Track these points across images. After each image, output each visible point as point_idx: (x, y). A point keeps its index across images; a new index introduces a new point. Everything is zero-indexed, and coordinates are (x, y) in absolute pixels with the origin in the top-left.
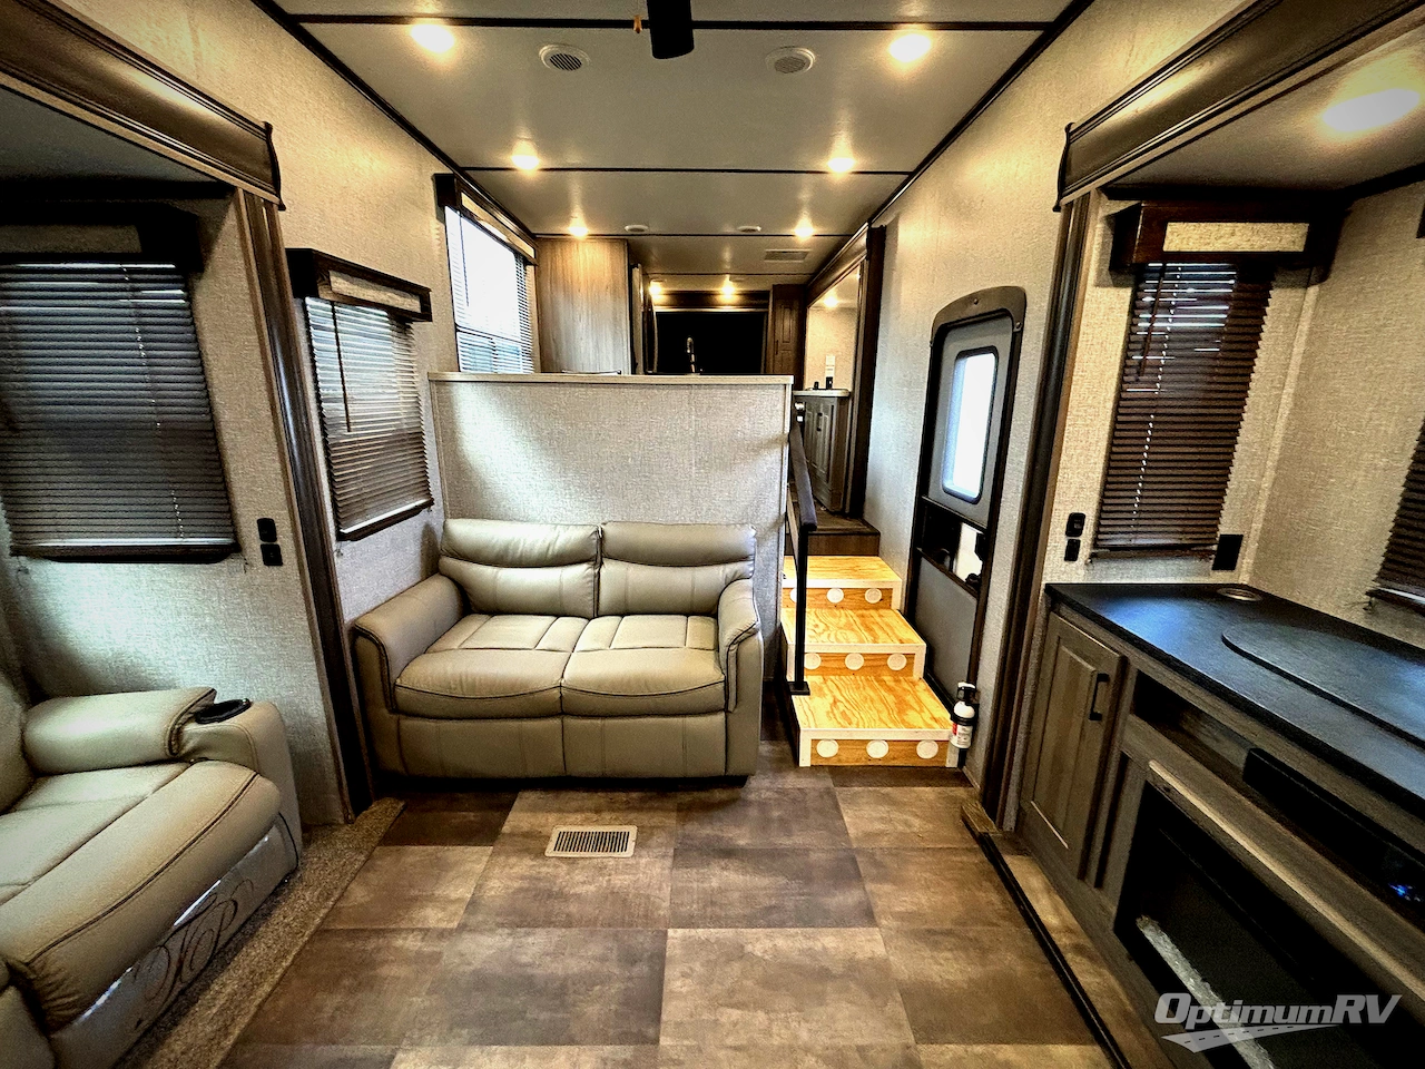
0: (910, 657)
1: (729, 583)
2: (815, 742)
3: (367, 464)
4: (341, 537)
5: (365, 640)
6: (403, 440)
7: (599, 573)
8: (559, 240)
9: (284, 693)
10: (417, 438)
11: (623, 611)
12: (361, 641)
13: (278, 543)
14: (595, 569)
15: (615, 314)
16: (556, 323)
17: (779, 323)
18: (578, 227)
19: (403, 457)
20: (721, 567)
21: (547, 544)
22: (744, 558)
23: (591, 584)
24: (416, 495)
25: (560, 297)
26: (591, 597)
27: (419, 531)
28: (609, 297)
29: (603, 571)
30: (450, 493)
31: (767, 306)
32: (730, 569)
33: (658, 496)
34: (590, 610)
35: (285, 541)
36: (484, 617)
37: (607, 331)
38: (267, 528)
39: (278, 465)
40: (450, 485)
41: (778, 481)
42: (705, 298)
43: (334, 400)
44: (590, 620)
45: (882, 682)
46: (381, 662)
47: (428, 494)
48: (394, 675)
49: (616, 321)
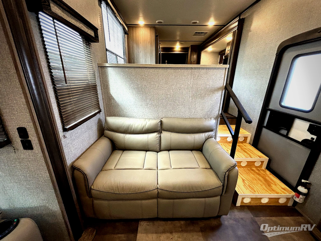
0: (262, 162)
1: (206, 140)
2: (243, 198)
3: (74, 98)
4: (65, 130)
5: (78, 171)
6: (90, 88)
7: (160, 136)
8: (135, 26)
9: (41, 202)
10: (94, 87)
11: (169, 149)
12: (76, 172)
13: (30, 139)
14: (159, 134)
15: (151, 50)
16: (133, 53)
17: (192, 56)
18: (141, 22)
19: (90, 95)
20: (204, 134)
21: (143, 126)
22: (212, 131)
23: (158, 140)
24: (95, 109)
25: (135, 46)
26: (158, 145)
27: (97, 121)
28: (149, 45)
29: (162, 135)
30: (106, 107)
31: (188, 52)
32: (207, 134)
33: (177, 108)
34: (158, 149)
35: (33, 138)
36: (121, 152)
37: (149, 55)
38: (23, 132)
39: (24, 100)
40: (106, 105)
41: (219, 103)
42: (171, 49)
43: (58, 69)
44: (158, 152)
45: (253, 170)
46: (85, 180)
47: (99, 108)
48: (90, 185)
49: (151, 53)
